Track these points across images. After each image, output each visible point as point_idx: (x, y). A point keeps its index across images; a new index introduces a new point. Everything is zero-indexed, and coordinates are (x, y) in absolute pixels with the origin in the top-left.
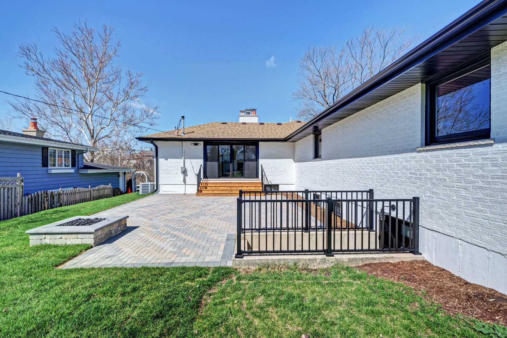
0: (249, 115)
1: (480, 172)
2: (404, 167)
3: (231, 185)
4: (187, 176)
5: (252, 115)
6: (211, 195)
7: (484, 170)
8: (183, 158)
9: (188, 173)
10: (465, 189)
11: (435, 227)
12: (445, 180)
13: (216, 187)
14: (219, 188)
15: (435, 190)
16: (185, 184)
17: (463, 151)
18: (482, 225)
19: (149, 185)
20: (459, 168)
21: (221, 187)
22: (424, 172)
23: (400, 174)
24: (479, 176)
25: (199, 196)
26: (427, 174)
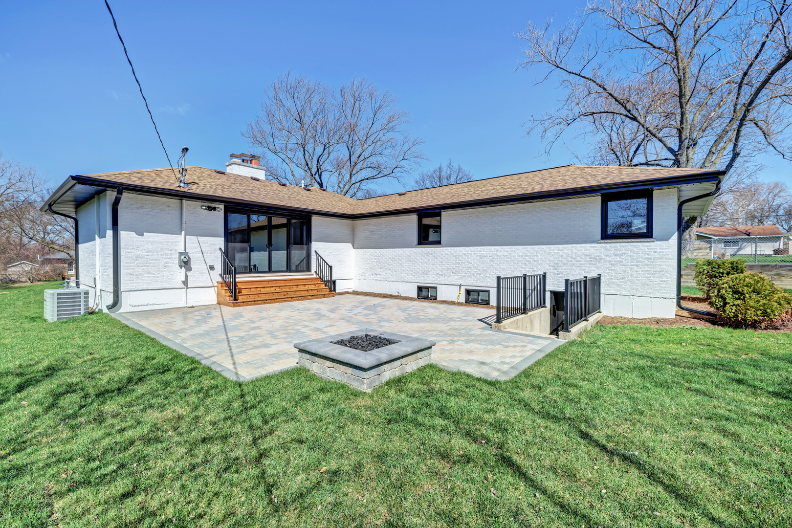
0: (251, 165)
1: (647, 256)
2: (583, 254)
3: (276, 283)
4: (190, 269)
5: (256, 166)
6: (260, 302)
7: (649, 255)
8: (183, 233)
9: (193, 264)
10: (637, 266)
11: (613, 292)
12: (622, 262)
13: (258, 289)
14: (263, 290)
15: (613, 268)
16: (187, 288)
17: (635, 244)
18: (648, 285)
19: (80, 294)
20: (632, 254)
21: (265, 289)
22: (603, 256)
23: (579, 259)
24: (646, 258)
25: (239, 306)
26: (606, 258)
